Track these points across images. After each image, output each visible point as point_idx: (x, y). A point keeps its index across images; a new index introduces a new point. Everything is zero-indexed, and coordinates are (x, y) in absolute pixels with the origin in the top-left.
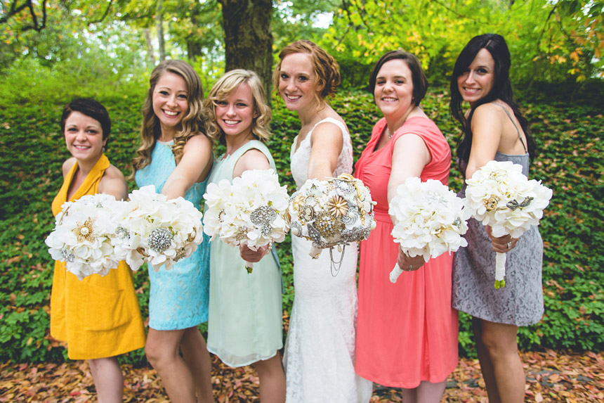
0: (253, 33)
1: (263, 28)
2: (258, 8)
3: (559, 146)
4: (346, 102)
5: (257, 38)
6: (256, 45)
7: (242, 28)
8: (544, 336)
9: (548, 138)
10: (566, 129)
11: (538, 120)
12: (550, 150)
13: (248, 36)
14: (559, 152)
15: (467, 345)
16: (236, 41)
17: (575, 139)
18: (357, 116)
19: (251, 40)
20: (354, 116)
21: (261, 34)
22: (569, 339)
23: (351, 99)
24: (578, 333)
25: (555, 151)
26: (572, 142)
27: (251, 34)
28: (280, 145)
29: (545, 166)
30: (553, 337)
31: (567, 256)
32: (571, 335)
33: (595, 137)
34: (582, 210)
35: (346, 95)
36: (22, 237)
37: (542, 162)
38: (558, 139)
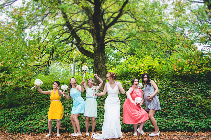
2: (103, 60)
3: (181, 91)
4: (126, 82)
5: (102, 67)
6: (102, 69)
7: (99, 65)
8: (165, 128)
9: (179, 89)
10: (185, 87)
11: (177, 85)
12: (178, 92)
13: (100, 67)
16: (97, 68)
17: (186, 89)
19: (101, 68)
20: (128, 86)
21: (103, 66)
22: (171, 128)
23: (128, 82)
24: (173, 127)
25: (180, 92)
27: (101, 66)
29: (176, 96)
31: (176, 114)
33: (191, 89)
34: (182, 105)
35: (127, 81)
37: (176, 95)
38: (181, 89)
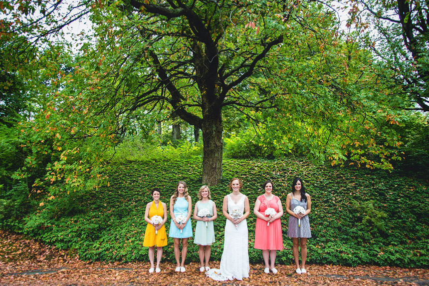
0: (215, 144)
1: (219, 141)
2: (217, 134)
3: (345, 190)
5: (216, 145)
6: (216, 148)
7: (211, 142)
8: (311, 259)
9: (342, 186)
10: (352, 182)
11: (340, 177)
12: (340, 192)
14: (344, 193)
15: (285, 260)
16: (208, 147)
17: (353, 187)
18: (260, 175)
19: (214, 146)
21: (218, 144)
26: (351, 189)
27: (214, 144)
28: (226, 189)
29: (336, 199)
30: (313, 259)
31: (330, 235)
32: (319, 258)
33: (362, 186)
34: (342, 218)
36: (133, 224)
38: (346, 187)
